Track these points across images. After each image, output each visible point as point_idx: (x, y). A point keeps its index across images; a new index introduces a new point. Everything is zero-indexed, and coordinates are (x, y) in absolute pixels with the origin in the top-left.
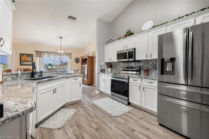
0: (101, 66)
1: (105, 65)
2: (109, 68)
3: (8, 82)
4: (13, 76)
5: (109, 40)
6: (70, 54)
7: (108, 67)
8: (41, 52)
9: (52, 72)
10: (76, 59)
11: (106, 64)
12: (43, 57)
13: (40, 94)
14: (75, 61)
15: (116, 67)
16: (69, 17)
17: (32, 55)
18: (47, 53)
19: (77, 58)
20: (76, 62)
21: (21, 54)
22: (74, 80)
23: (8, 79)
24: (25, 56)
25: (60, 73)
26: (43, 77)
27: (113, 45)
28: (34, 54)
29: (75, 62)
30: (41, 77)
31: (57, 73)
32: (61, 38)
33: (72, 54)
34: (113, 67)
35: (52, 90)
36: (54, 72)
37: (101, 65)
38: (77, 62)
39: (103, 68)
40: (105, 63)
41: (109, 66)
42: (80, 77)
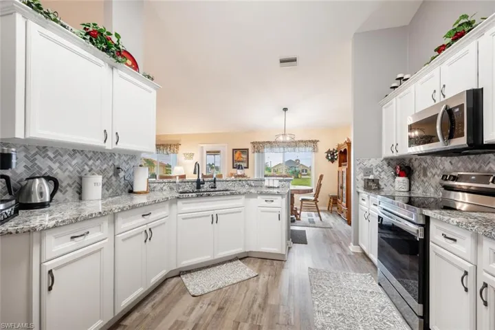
0: (368, 171)
1: (385, 167)
2: (399, 176)
3: (164, 193)
4: (171, 184)
5: (394, 85)
6: (315, 142)
7: (395, 173)
8: (259, 143)
9: (240, 181)
10: (329, 152)
11: (389, 164)
12: (262, 153)
13: (183, 219)
14: (327, 157)
15: (425, 175)
16: (282, 61)
17: (248, 149)
18: (269, 145)
19: (331, 150)
20: (329, 160)
21: (233, 150)
22: (266, 203)
23: (164, 188)
24: (238, 152)
25: (253, 185)
26: (217, 189)
27: (400, 98)
28: (250, 147)
29: (327, 160)
30: (213, 190)
31: (248, 184)
32: (285, 109)
33: (318, 141)
34: (416, 174)
35: (208, 216)
36: (244, 182)
37: (368, 166)
38: (332, 160)
39: (371, 177)
40: (386, 159)
41: (398, 171)
42: (280, 198)
